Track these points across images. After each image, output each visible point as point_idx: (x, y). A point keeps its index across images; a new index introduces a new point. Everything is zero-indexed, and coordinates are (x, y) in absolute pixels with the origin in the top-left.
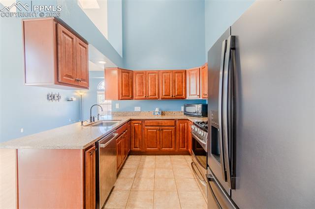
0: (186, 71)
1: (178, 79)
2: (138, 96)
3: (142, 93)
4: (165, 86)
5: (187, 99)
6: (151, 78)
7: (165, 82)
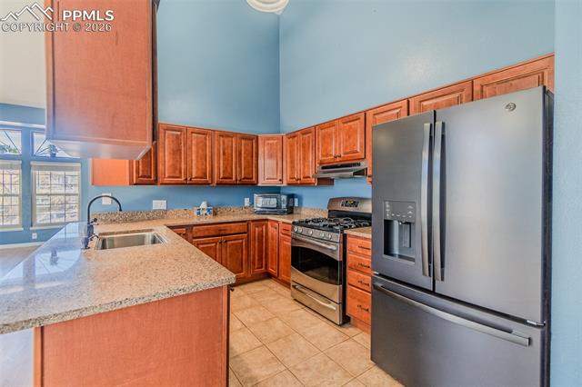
0: (257, 137)
1: (246, 150)
2: (169, 177)
3: (178, 172)
4: (224, 160)
5: (259, 185)
6: (197, 143)
7: (224, 154)
